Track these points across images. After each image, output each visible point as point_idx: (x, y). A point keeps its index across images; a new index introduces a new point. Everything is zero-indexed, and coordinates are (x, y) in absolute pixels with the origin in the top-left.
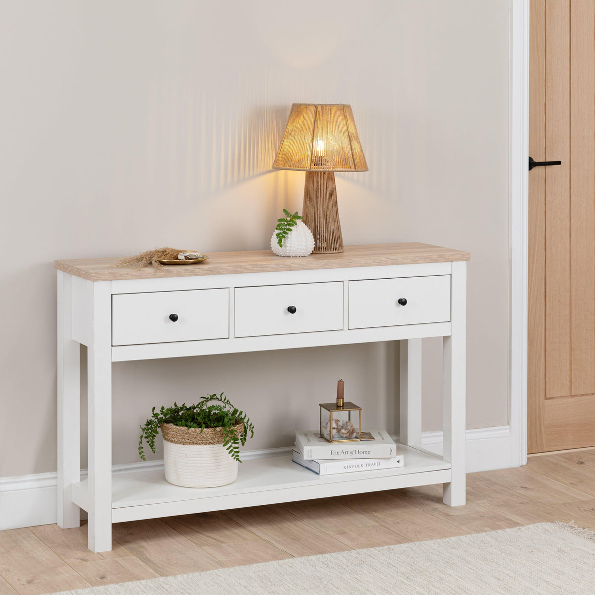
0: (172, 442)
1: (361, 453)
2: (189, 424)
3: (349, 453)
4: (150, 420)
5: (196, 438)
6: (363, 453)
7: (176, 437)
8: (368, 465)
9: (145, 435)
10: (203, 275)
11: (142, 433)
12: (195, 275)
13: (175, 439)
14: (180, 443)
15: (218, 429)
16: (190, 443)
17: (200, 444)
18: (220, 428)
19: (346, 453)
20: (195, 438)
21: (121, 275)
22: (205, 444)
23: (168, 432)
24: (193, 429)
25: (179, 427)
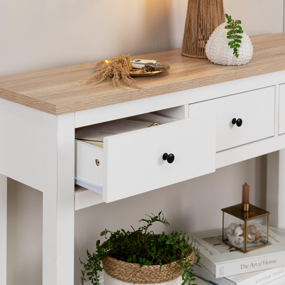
0: (119, 279)
1: (269, 263)
2: (141, 260)
3: (257, 265)
4: (93, 255)
5: (150, 276)
6: (270, 262)
7: (125, 275)
8: (274, 275)
9: (87, 272)
10: (163, 93)
11: (84, 269)
12: (156, 95)
13: (124, 276)
14: (130, 282)
15: (173, 264)
16: (142, 282)
17: (154, 283)
18: (175, 262)
19: (255, 265)
20: (148, 276)
21: (86, 104)
22: (159, 282)
23: (114, 268)
24: (146, 266)
25: (128, 264)
